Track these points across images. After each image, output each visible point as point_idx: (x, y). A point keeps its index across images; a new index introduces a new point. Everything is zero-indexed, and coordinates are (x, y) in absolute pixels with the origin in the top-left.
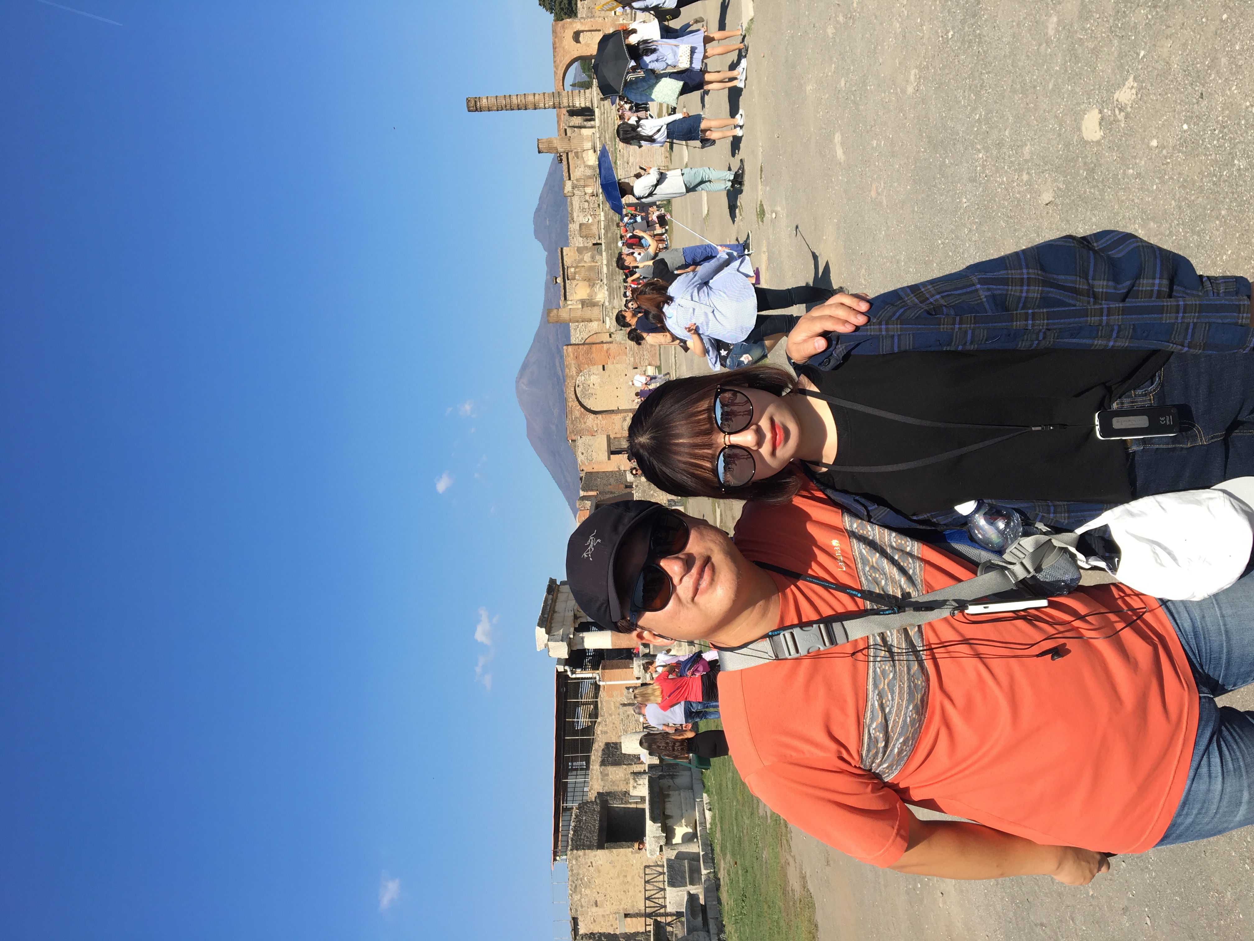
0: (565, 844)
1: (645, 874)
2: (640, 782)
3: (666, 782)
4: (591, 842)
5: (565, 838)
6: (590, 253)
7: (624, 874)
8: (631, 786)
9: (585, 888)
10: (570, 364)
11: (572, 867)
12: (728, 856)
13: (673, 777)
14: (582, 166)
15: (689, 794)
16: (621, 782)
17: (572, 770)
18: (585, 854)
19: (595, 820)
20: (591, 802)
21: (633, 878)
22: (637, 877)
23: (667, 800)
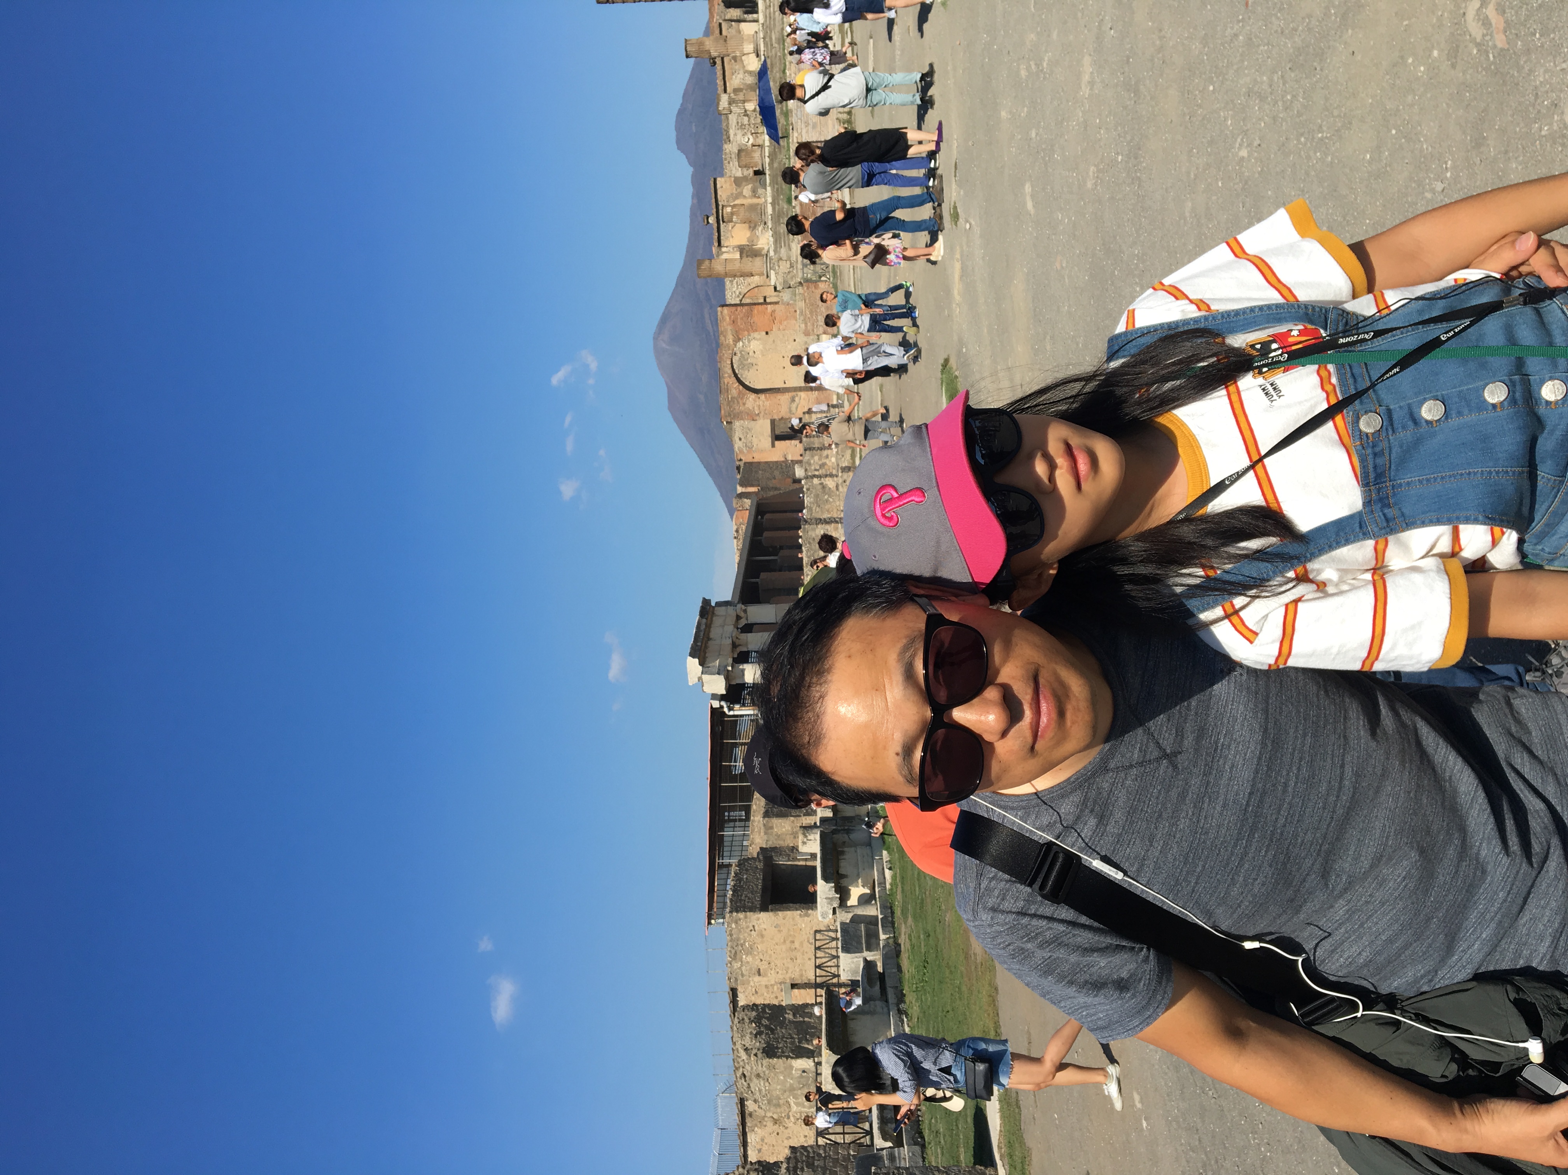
0: (721, 905)
1: (816, 940)
2: (811, 837)
3: (841, 837)
4: (753, 903)
5: (721, 899)
6: (750, 186)
7: (790, 939)
8: (800, 841)
9: (747, 955)
10: (726, 330)
11: (731, 931)
12: (910, 919)
13: (848, 832)
14: (741, 72)
15: (867, 850)
16: (788, 837)
17: (730, 821)
18: (746, 917)
19: (758, 879)
20: (753, 858)
21: (801, 944)
22: (806, 944)
23: (842, 857)
